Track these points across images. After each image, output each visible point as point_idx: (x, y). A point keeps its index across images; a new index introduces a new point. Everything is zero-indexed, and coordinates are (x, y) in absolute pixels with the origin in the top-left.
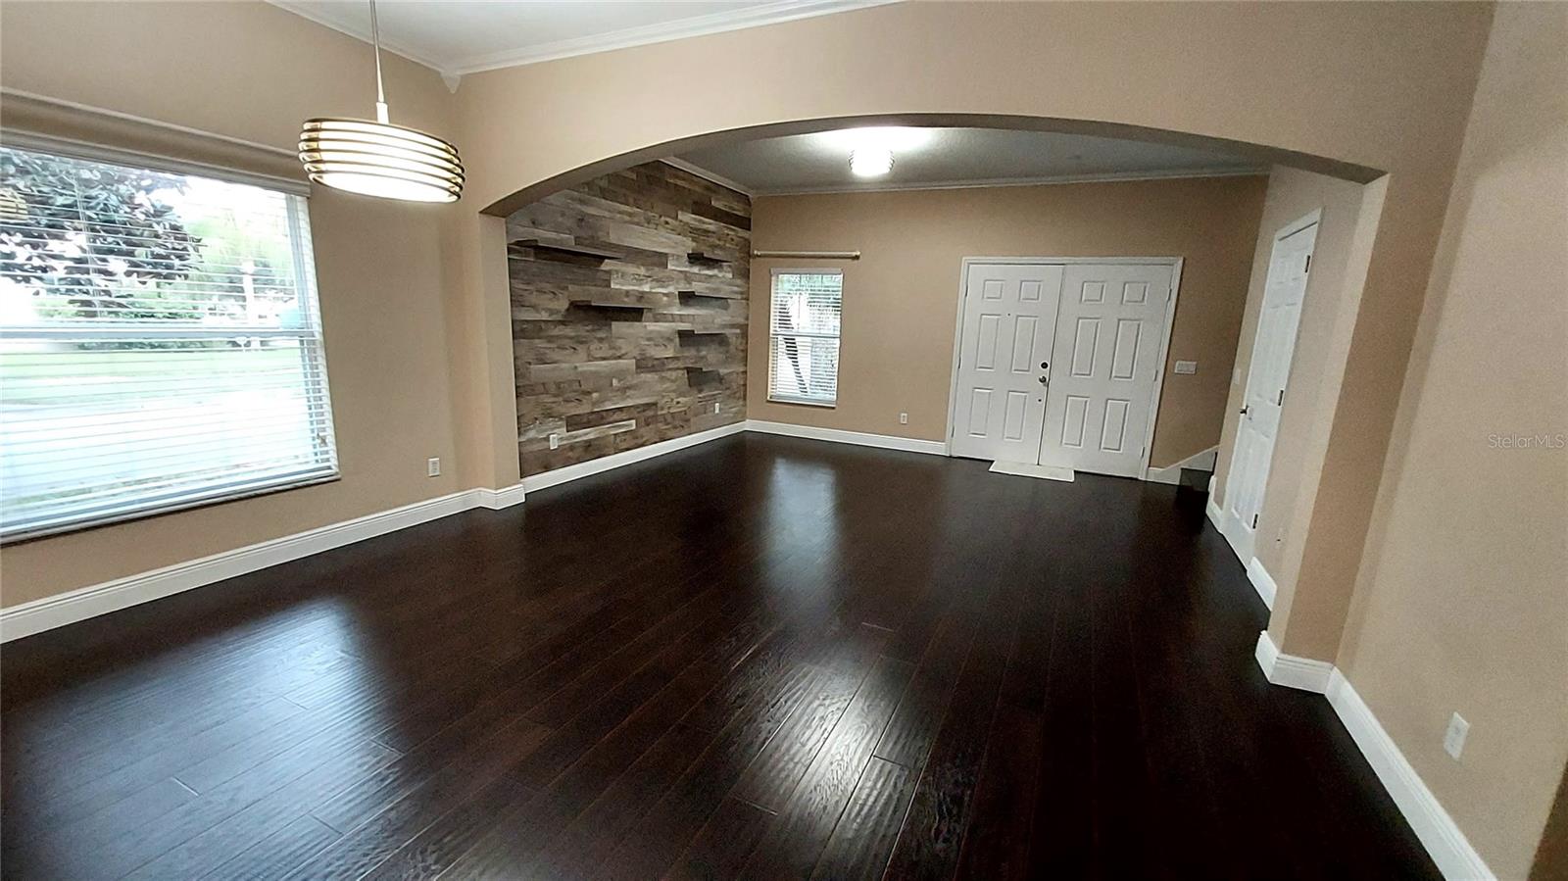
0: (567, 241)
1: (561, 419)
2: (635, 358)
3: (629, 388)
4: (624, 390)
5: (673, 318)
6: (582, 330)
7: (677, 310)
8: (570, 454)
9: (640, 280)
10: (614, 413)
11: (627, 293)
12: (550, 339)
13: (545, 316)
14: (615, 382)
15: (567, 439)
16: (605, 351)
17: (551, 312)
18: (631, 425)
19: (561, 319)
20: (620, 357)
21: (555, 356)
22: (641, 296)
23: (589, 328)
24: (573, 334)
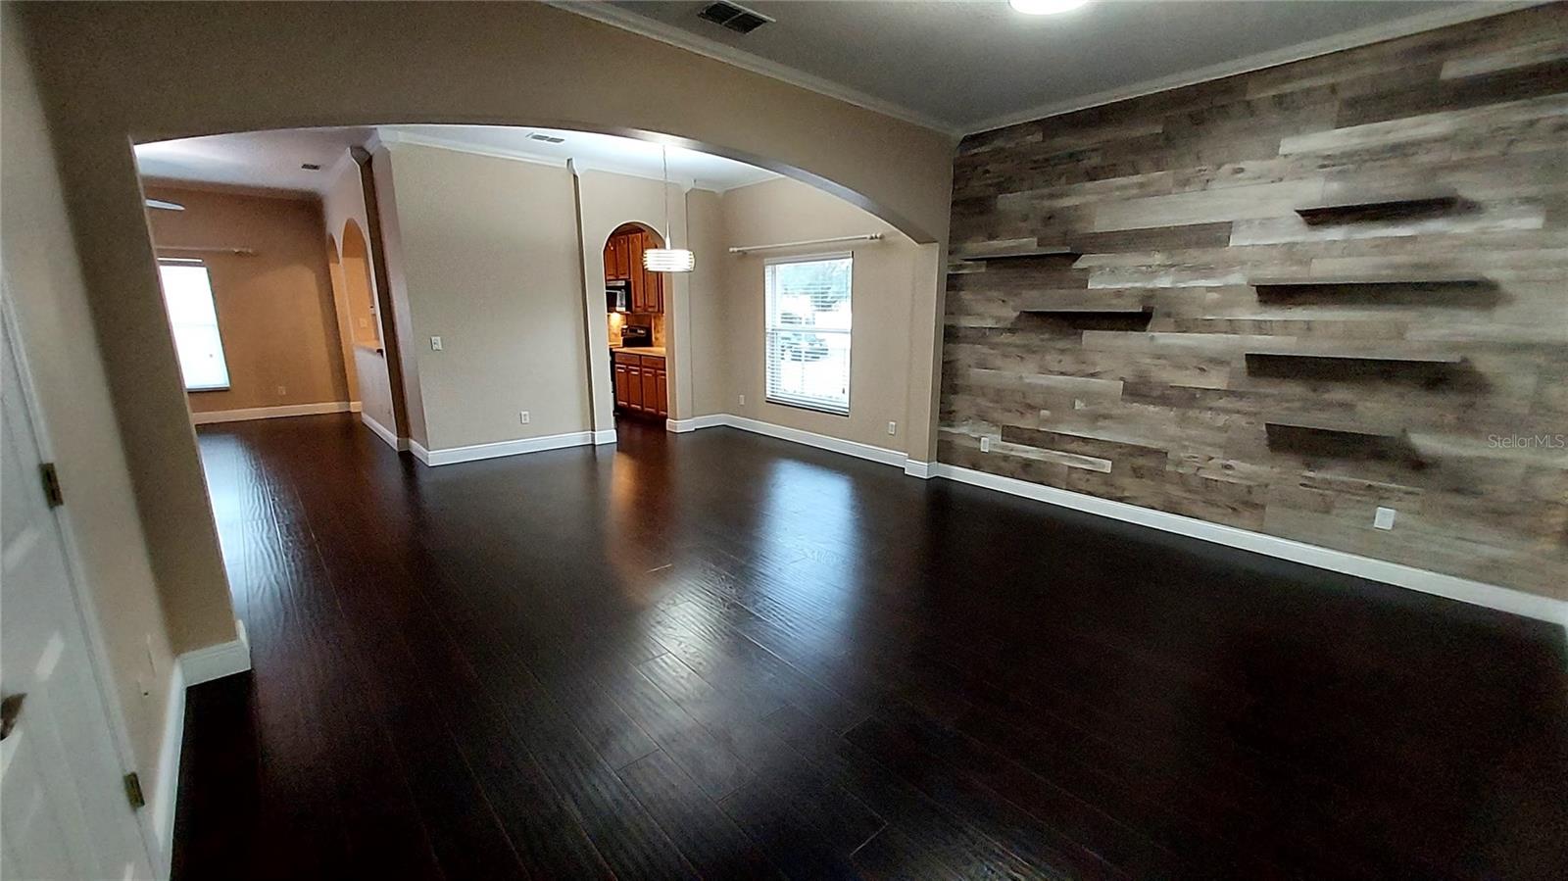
0: (1029, 245)
1: (997, 426)
2: (1122, 379)
3: (1106, 417)
4: (1095, 418)
5: (1233, 327)
6: (1034, 339)
7: (1249, 312)
8: (1003, 464)
9: (1152, 272)
10: (1073, 442)
11: (1119, 293)
12: (993, 346)
13: (990, 323)
14: (1079, 405)
15: (1003, 448)
16: (1068, 363)
17: (998, 319)
18: (1104, 467)
19: (1009, 326)
20: (1092, 375)
21: (999, 362)
22: (1150, 295)
23: (1047, 336)
24: (1023, 342)
